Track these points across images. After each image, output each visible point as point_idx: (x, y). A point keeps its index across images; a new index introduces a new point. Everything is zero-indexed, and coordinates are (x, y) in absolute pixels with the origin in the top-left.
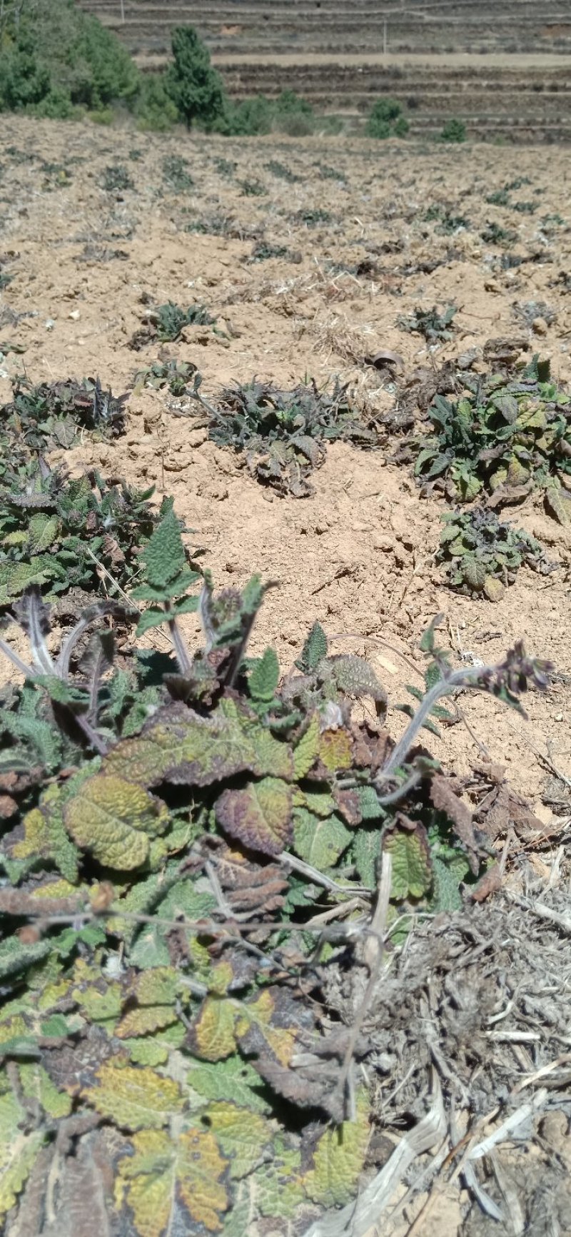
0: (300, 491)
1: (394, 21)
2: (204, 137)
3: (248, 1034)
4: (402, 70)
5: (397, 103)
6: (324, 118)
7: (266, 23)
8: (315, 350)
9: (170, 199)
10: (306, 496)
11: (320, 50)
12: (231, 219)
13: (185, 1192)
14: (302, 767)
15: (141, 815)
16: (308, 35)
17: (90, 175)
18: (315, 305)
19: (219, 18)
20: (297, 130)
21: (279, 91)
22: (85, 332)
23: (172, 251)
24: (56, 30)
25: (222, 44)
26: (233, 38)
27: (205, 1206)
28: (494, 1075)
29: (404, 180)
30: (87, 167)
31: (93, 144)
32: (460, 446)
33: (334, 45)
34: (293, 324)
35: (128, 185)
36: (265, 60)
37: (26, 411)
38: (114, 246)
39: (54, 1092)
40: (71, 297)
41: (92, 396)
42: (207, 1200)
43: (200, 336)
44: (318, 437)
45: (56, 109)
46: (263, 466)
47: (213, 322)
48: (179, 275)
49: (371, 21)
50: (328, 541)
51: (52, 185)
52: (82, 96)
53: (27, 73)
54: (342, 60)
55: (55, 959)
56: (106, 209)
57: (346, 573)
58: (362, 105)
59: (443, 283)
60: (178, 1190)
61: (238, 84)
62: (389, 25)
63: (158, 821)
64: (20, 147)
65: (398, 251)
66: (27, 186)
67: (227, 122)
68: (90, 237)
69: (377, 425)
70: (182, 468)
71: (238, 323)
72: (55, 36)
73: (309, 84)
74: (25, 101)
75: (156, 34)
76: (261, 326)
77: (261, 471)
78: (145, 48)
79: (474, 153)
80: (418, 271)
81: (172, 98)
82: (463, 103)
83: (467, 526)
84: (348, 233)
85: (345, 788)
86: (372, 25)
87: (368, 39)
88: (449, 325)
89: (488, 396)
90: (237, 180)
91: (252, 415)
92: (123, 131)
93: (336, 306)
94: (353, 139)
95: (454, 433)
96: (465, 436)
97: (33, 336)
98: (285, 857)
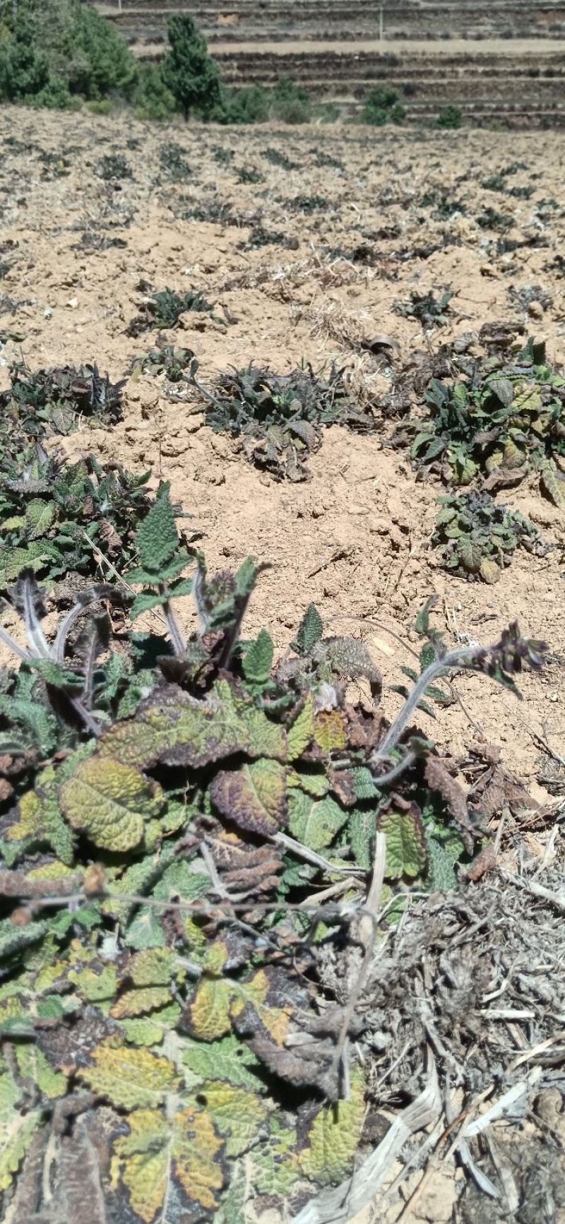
0: (297, 475)
1: (390, 8)
2: (201, 126)
3: (243, 1014)
4: (399, 56)
5: (394, 90)
6: (321, 106)
7: (262, 11)
8: (312, 336)
9: (168, 187)
10: (303, 480)
11: (317, 38)
12: (229, 206)
13: (180, 1171)
14: (296, 748)
15: (136, 797)
16: (304, 23)
17: (88, 165)
18: (312, 291)
19: (216, 6)
20: (294, 118)
21: (275, 79)
22: (83, 320)
23: (170, 238)
24: (54, 20)
25: (219, 32)
26: (230, 26)
27: (201, 1185)
28: (489, 1054)
29: (401, 166)
30: (85, 156)
31: (91, 133)
32: (456, 429)
33: (330, 32)
34: (290, 310)
35: (126, 173)
36: (262, 48)
37: (24, 399)
38: (112, 234)
39: (50, 1072)
40: (69, 285)
41: (90, 383)
42: (203, 1179)
43: (197, 322)
44: (314, 422)
45: (54, 99)
46: (260, 450)
47: (211, 308)
48: (176, 262)
49: (367, 8)
50: (325, 524)
51: (50, 175)
52: (82, 86)
53: (26, 63)
54: (338, 47)
55: (51, 940)
56: (104, 198)
57: (342, 556)
58: (359, 93)
59: (440, 268)
60: (174, 1169)
61: (235, 72)
62: (385, 12)
63: (153, 803)
64: (19, 137)
65: (394, 236)
66: (26, 175)
67: (224, 110)
68: (88, 226)
69: (374, 409)
70: (179, 453)
71: (235, 308)
72: (53, 27)
73: (306, 72)
74: (24, 91)
75: (153, 23)
76: (257, 312)
77: (258, 455)
78: (143, 38)
79: (470, 139)
80: (414, 256)
81: (170, 87)
82: (459, 89)
83: (463, 509)
84: (345, 219)
85: (340, 769)
86: (369, 12)
87: (364, 26)
88: (445, 310)
89: (484, 379)
90: (235, 168)
91: (248, 400)
92: (121, 120)
93: (335, 293)
94: (349, 126)
95: (450, 416)
96: (461, 419)
97: (32, 324)
98: (280, 837)
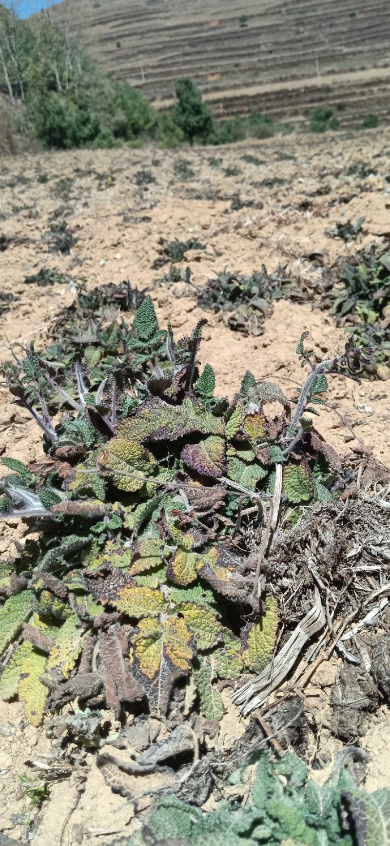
0: (257, 332)
1: (322, 55)
2: (202, 147)
3: (203, 568)
4: (332, 86)
5: (329, 108)
6: (281, 125)
7: (236, 69)
8: (270, 256)
9: (179, 185)
10: (261, 334)
11: (275, 81)
12: (219, 191)
13: (169, 651)
14: (231, 433)
15: (139, 459)
16: (266, 73)
17: (127, 178)
18: (271, 230)
19: (206, 70)
20: (263, 135)
21: (249, 111)
22: (124, 265)
23: (179, 213)
24: (102, 93)
25: (209, 86)
26: (216, 81)
27: (180, 658)
28: (357, 596)
29: (335, 154)
30: (126, 173)
31: (129, 160)
32: (362, 292)
33: (284, 76)
34: (255, 243)
35: (151, 180)
36: (238, 93)
37: (85, 305)
38: (142, 214)
39: (94, 604)
40: (115, 246)
41: (125, 291)
42: (181, 654)
43: (195, 256)
44: (268, 299)
45: (105, 143)
46: (233, 319)
47: (204, 247)
48: (183, 225)
49: (307, 58)
50: (270, 350)
51: (103, 187)
52: (121, 132)
53: (85, 122)
54: (289, 85)
55: (95, 545)
56: (138, 196)
57: (282, 366)
58: (306, 113)
59: (357, 208)
60: (165, 651)
61: (222, 111)
62: (320, 59)
63: (148, 465)
64: (83, 167)
65: (327, 193)
66: (88, 189)
67: (216, 136)
68: (127, 212)
69: (308, 289)
70: (181, 325)
71: (220, 247)
72: (102, 97)
73: (269, 104)
74: (85, 140)
75: (165, 86)
76: (235, 247)
77: (232, 322)
78: (159, 97)
79: (385, 133)
80: (340, 203)
81: (179, 125)
82: (375, 101)
83: (363, 334)
84: (295, 188)
85: (261, 448)
86: (308, 60)
87: (306, 69)
88: (360, 230)
89: (378, 259)
90: (223, 169)
91: (225, 290)
92: (148, 150)
93: (284, 229)
94: (301, 136)
95: (356, 284)
96: (364, 285)
97: (92, 270)
98: (223, 479)
